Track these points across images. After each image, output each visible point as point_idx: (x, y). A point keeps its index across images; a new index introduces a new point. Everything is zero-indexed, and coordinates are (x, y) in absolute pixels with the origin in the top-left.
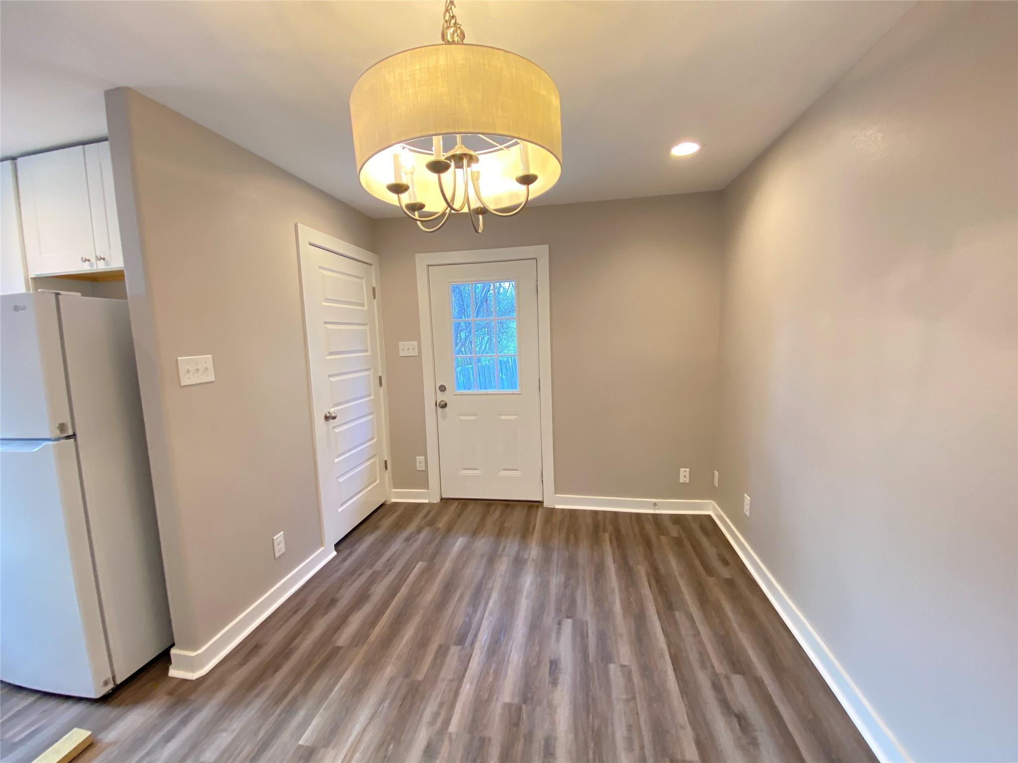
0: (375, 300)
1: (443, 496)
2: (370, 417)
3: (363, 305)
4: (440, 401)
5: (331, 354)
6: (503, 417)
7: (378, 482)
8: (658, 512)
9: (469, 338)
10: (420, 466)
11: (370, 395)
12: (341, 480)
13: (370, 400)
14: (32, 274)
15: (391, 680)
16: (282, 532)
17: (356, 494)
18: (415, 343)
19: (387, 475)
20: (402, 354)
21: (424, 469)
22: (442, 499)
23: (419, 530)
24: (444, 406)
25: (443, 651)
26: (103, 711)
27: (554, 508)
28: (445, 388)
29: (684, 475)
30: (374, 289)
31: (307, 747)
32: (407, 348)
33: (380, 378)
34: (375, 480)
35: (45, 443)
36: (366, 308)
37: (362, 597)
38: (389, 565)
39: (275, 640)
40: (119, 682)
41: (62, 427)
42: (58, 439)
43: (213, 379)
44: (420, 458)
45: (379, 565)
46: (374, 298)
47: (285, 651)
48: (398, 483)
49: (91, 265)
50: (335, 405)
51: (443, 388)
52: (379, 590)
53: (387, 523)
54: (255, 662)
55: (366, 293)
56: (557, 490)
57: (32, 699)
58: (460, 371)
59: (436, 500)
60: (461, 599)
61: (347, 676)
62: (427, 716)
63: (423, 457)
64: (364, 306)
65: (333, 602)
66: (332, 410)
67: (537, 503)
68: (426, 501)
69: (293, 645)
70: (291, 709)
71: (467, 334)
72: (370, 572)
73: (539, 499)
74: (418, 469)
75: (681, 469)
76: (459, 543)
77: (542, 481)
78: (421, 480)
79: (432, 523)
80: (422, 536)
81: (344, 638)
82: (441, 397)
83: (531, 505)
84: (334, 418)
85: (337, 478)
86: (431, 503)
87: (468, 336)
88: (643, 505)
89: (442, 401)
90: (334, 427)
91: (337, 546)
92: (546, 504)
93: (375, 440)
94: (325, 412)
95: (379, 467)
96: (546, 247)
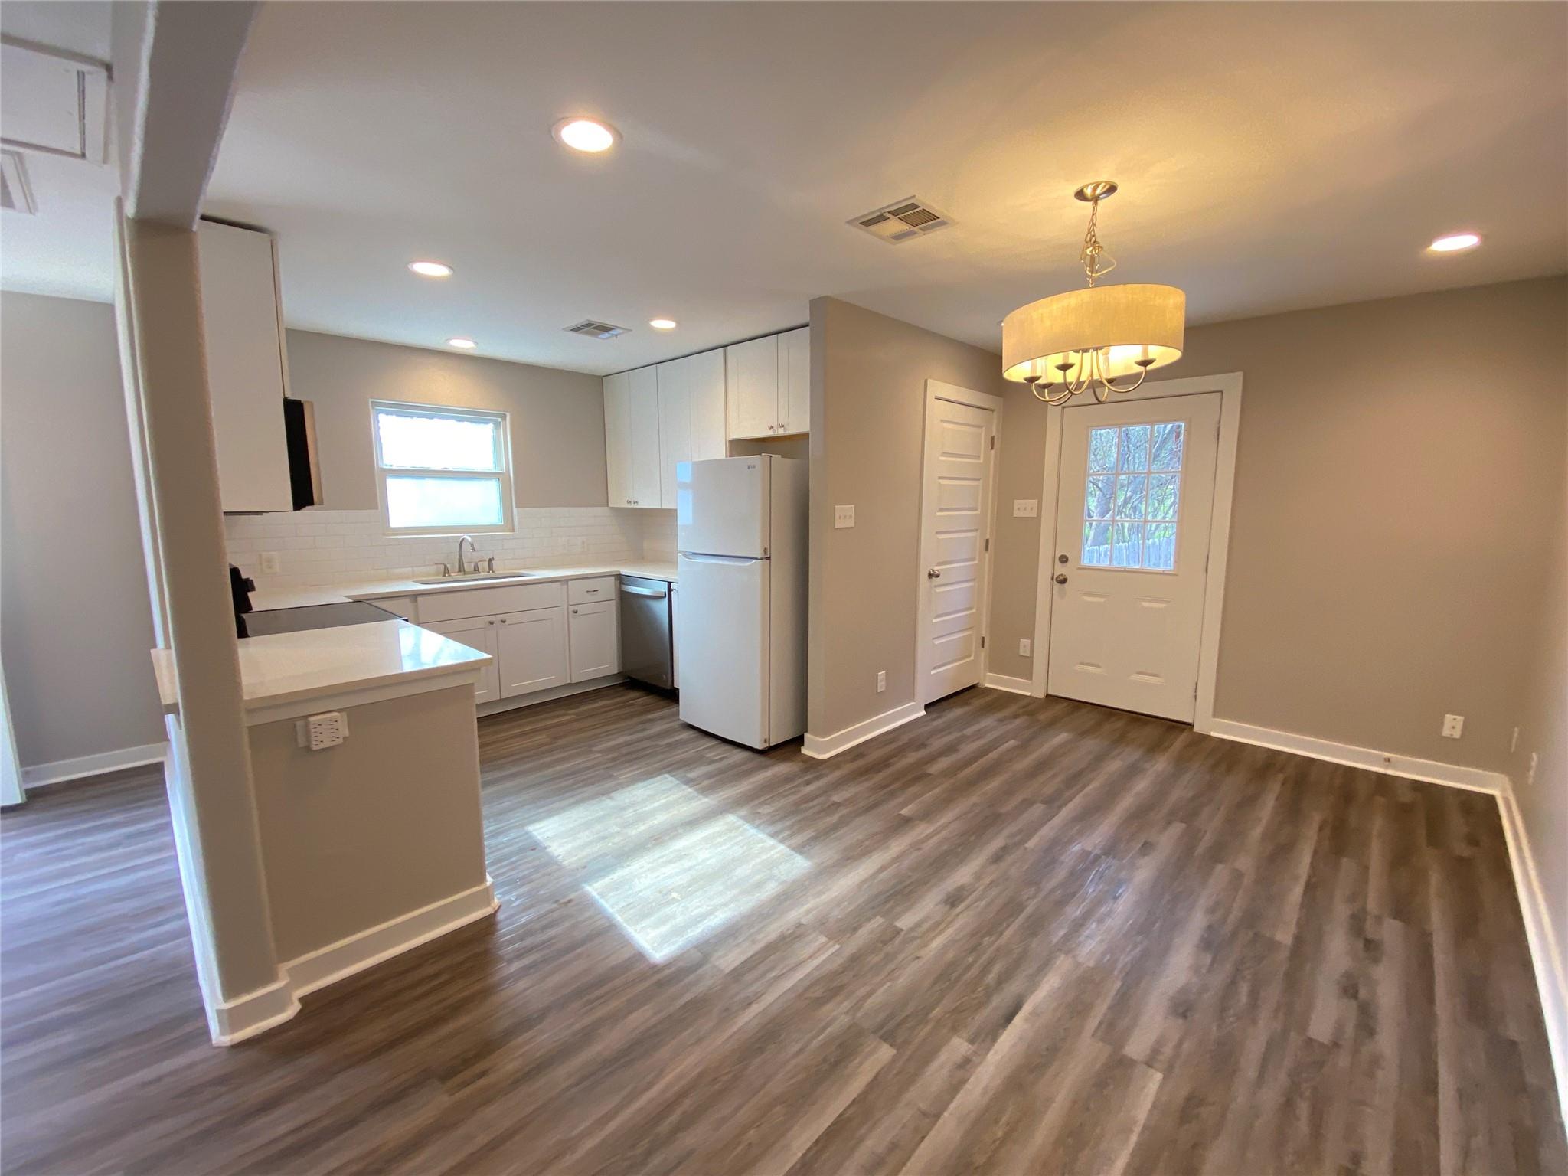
0: (993, 451)
1: (1049, 693)
2: (971, 584)
3: (978, 457)
4: (1058, 574)
5: (941, 510)
6: (1146, 604)
7: (972, 658)
8: (1390, 772)
9: (1132, 501)
10: (1024, 651)
11: (973, 559)
12: (937, 642)
13: (972, 565)
14: (730, 438)
15: (975, 805)
16: (884, 672)
17: (949, 663)
18: (1036, 501)
19: (983, 654)
20: (1016, 514)
21: (1028, 654)
22: (1048, 696)
23: (1016, 716)
24: (1063, 581)
25: (1028, 803)
26: (761, 759)
27: (1210, 736)
28: (1067, 560)
29: (1452, 725)
30: (993, 438)
31: (905, 817)
32: (1023, 508)
33: (987, 541)
34: (970, 656)
35: (754, 561)
36: (981, 461)
37: (951, 749)
38: (979, 734)
39: (875, 755)
40: (771, 745)
41: (765, 550)
42: (761, 559)
43: (853, 525)
44: (1024, 642)
45: (968, 731)
46: (992, 448)
47: (883, 763)
48: (997, 665)
49: (774, 431)
50: (939, 564)
51: (1064, 560)
52: (967, 749)
53: (978, 702)
54: (861, 763)
55: (984, 442)
56: (1216, 713)
57: (714, 742)
58: (1106, 552)
59: (1040, 694)
60: (1054, 776)
61: (937, 791)
62: (1006, 832)
63: (1029, 641)
64: (979, 459)
65: (924, 745)
66: (936, 568)
67: (1183, 725)
68: (1028, 694)
69: (891, 761)
70: (892, 795)
71: (1129, 494)
72: (960, 734)
73: (1189, 720)
74: (1022, 654)
75: (1447, 716)
76: (1062, 737)
77: (1196, 696)
78: (1024, 668)
79: (1031, 714)
80: (1018, 721)
81: (934, 768)
82: (1060, 570)
83: (1174, 726)
84: (938, 576)
85: (934, 639)
86: (1033, 697)
87: (1131, 497)
88: (1366, 758)
89: (1062, 575)
90: (936, 586)
91: (927, 707)
92: (1196, 729)
93: (974, 611)
94: (929, 569)
95: (975, 643)
96: (1239, 376)
